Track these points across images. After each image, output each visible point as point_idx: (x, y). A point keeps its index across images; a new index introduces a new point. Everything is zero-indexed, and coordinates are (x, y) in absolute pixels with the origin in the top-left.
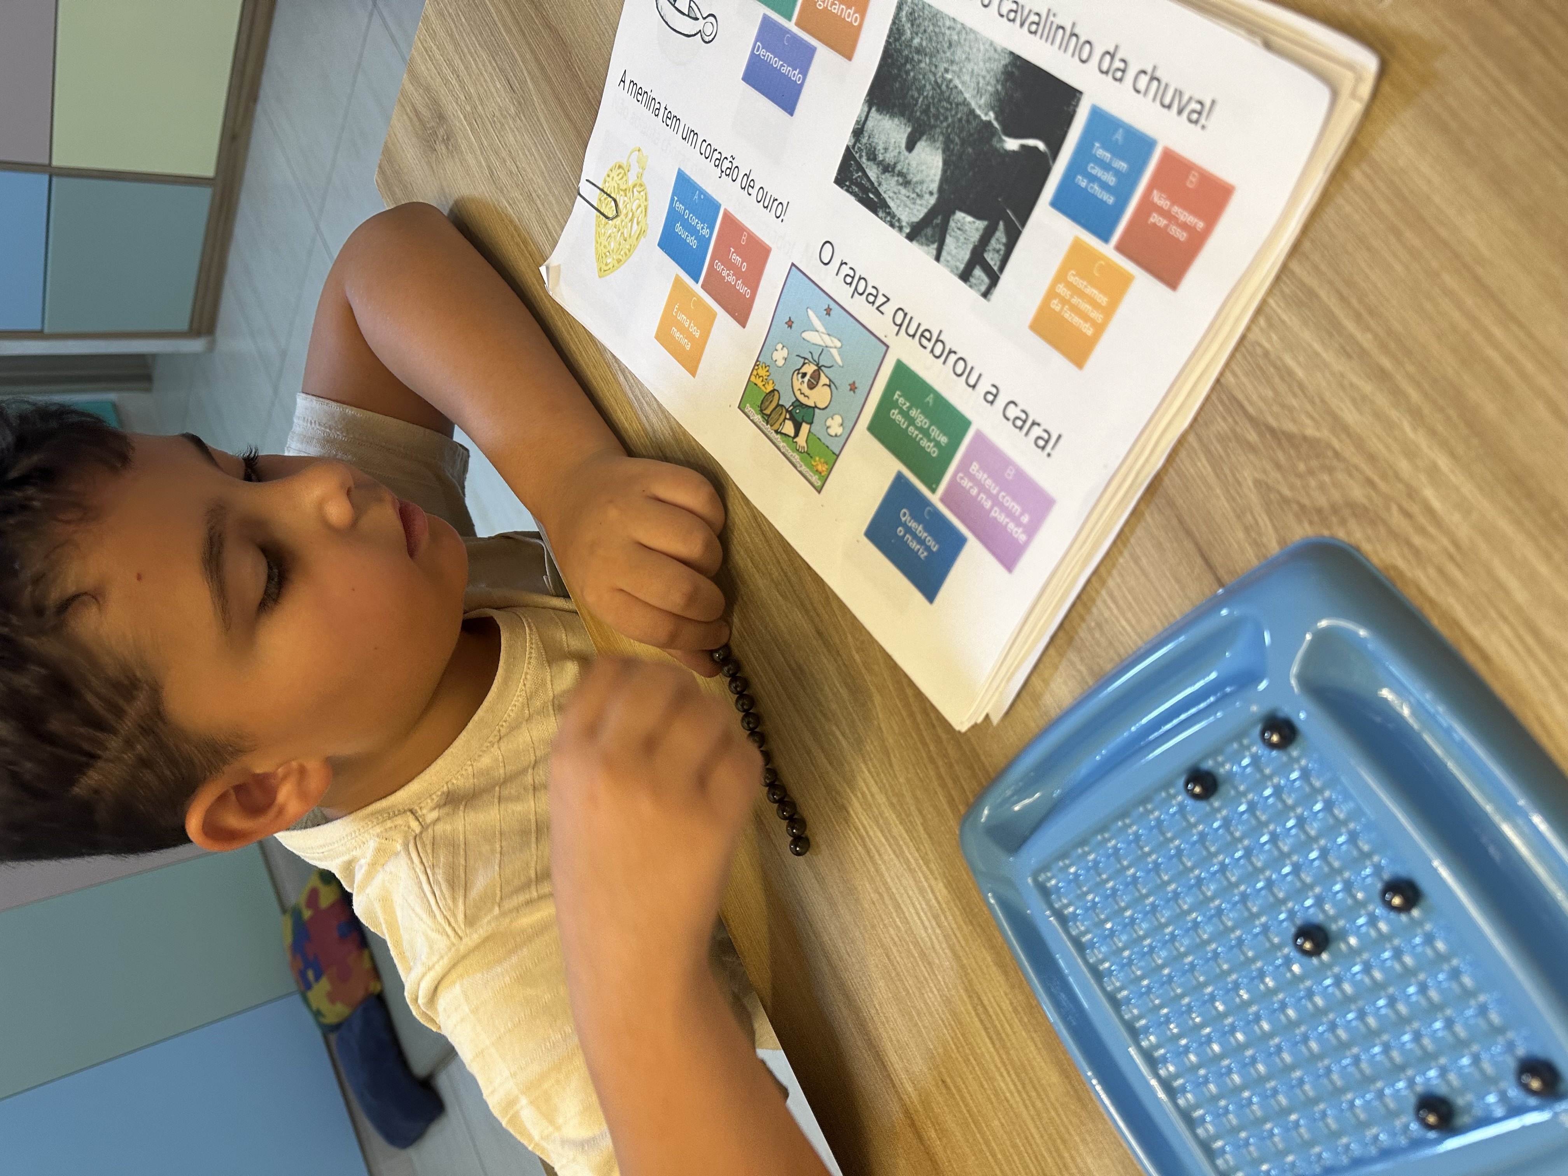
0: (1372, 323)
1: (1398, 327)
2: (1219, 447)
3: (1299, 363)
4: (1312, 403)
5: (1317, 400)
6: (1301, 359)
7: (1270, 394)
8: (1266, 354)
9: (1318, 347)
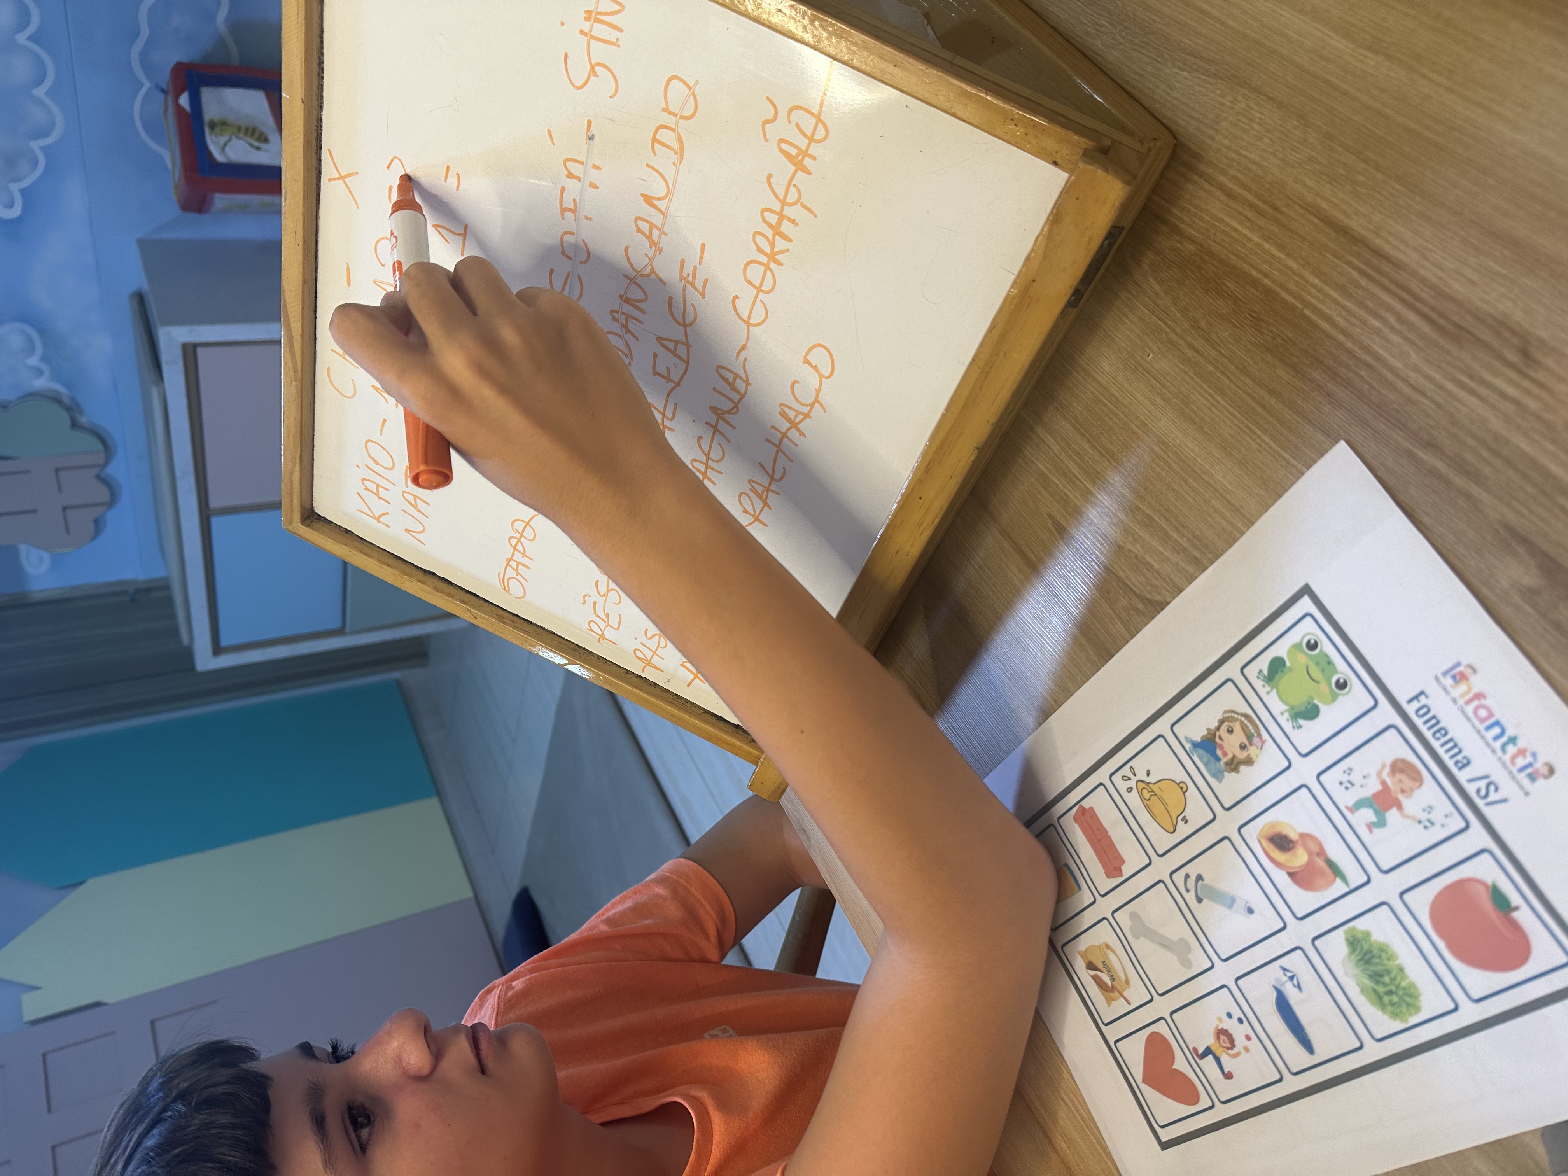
0: (1185, 532)
1: (1197, 533)
2: (1125, 615)
3: (1155, 560)
4: (1166, 582)
5: (1168, 580)
6: (1155, 557)
7: (1144, 579)
8: (1136, 557)
9: (1160, 548)
